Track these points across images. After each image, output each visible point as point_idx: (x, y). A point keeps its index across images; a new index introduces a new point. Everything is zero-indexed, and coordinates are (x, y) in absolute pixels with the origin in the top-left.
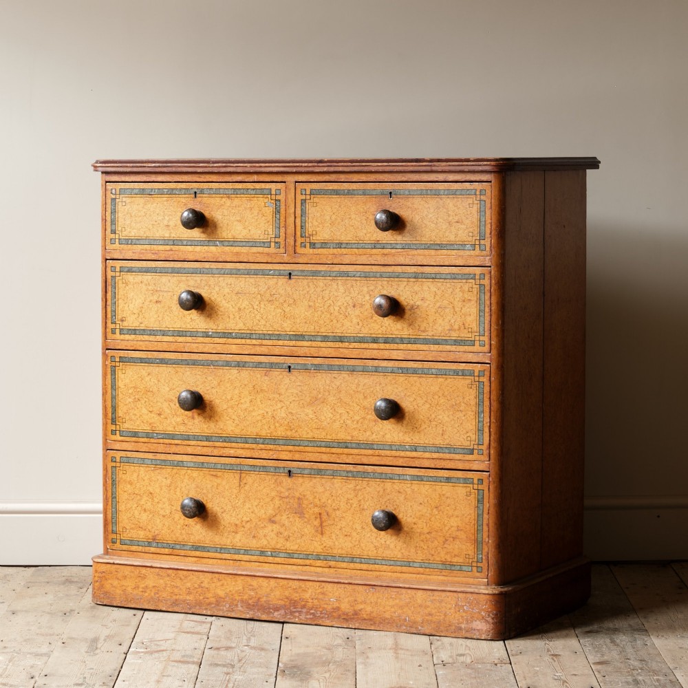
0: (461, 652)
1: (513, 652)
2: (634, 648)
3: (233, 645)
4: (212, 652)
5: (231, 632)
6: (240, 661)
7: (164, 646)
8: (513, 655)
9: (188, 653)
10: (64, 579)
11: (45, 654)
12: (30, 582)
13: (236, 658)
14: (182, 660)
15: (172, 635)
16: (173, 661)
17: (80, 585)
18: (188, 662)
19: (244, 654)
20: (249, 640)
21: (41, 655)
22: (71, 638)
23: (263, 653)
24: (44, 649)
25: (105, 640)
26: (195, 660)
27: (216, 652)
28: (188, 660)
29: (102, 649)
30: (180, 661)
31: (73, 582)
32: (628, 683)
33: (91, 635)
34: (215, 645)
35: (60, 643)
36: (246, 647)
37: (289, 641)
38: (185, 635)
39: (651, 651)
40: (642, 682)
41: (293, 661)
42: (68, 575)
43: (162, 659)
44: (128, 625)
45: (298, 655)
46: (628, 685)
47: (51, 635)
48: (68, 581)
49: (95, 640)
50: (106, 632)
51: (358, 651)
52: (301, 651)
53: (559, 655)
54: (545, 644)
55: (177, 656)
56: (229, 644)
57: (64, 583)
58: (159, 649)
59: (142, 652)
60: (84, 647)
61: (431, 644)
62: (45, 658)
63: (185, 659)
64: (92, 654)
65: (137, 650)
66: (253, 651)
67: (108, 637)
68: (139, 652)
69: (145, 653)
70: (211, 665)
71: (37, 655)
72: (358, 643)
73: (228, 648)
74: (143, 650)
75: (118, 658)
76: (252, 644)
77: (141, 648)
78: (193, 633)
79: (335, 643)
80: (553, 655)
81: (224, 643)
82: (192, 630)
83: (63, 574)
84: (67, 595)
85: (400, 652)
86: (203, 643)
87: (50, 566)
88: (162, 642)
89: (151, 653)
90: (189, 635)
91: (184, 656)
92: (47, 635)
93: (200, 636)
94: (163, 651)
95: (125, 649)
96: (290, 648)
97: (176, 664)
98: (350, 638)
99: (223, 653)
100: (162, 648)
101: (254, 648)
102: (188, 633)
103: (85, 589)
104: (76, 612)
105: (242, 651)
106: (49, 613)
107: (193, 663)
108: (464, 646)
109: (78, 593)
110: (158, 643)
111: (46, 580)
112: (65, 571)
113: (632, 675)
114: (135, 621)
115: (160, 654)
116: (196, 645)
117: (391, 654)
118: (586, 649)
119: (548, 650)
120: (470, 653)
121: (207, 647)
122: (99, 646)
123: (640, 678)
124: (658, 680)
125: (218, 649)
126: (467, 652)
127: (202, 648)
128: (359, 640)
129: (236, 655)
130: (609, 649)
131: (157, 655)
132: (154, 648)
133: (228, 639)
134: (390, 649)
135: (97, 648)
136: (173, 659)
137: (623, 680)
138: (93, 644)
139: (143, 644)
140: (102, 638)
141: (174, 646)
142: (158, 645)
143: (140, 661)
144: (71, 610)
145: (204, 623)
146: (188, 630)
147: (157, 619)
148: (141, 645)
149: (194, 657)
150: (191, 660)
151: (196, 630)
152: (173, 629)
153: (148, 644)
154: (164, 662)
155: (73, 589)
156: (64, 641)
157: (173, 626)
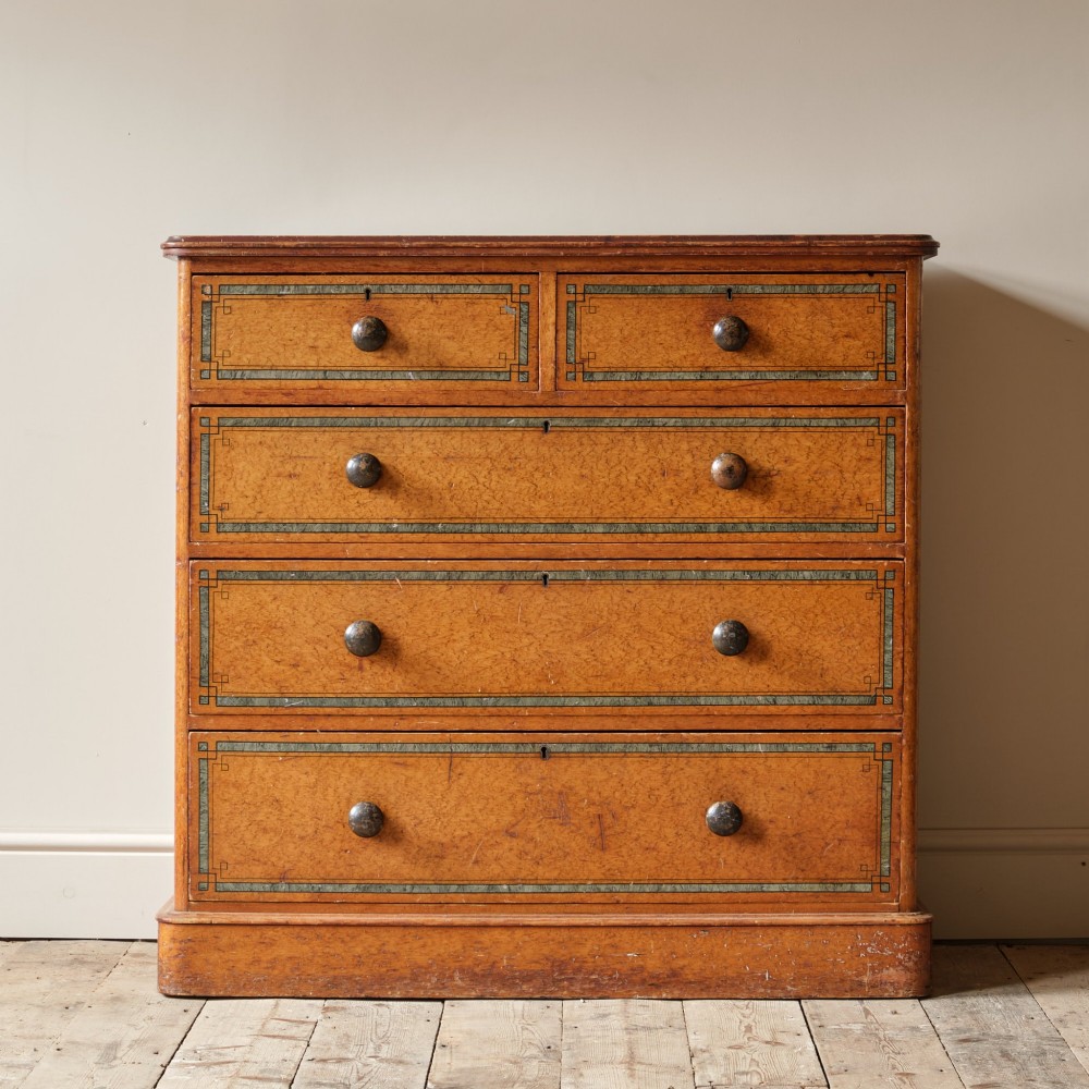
0: (742, 1069)
1: (833, 1070)
2: (1041, 1065)
3: (351, 1056)
4: (312, 1065)
5: (349, 1037)
6: (360, 1079)
7: (230, 1055)
8: (832, 1074)
9: (271, 1066)
10: (70, 958)
11: (25, 1066)
12: (13, 962)
13: (355, 1074)
14: (260, 1076)
15: (247, 1041)
16: (244, 1078)
17: (97, 967)
18: (270, 1080)
19: (368, 1069)
20: (378, 1048)
21: (19, 1067)
22: (73, 1043)
23: (401, 1068)
24: (25, 1058)
25: (131, 1046)
26: (283, 1076)
27: (320, 1065)
28: (271, 1076)
29: (125, 1059)
30: (256, 1078)
31: (85, 962)
33: (107, 1039)
34: (319, 1055)
35: (52, 1050)
36: (373, 1060)
37: (447, 1051)
38: (269, 1040)
39: (1072, 1069)
41: (451, 1080)
42: (79, 953)
43: (226, 1074)
44: (172, 1026)
45: (461, 1070)
47: (38, 1038)
48: (78, 961)
49: (113, 1047)
50: (135, 1035)
51: (565, 1066)
52: (468, 1064)
53: (913, 1074)
54: (889, 1058)
55: (253, 1070)
56: (344, 1054)
57: (71, 964)
58: (222, 1060)
59: (193, 1065)
60: (93, 1056)
61: (692, 1057)
62: (24, 1072)
63: (266, 1075)
64: (106, 1065)
65: (186, 1061)
66: (384, 1065)
67: (137, 1042)
68: (187, 1065)
69: (197, 1065)
70: (310, 1084)
71: (10, 1066)
72: (565, 1054)
73: (340, 1060)
74: (194, 1062)
75: (151, 1072)
76: (383, 1054)
77: (192, 1058)
78: (283, 1037)
79: (527, 1054)
80: (901, 1074)
81: (335, 1052)
82: (282, 1033)
83: (71, 952)
84: (73, 981)
85: (637, 1067)
86: (299, 1052)
88: (227, 1050)
89: (208, 1066)
90: (276, 1040)
91: (263, 1071)
92: (31, 1038)
93: (294, 1042)
94: (229, 1062)
95: (163, 1058)
96: (448, 1060)
97: (249, 1082)
98: (553, 1048)
99: (331, 1066)
100: (228, 1059)
101: (382, 1060)
102: (274, 1037)
103: (106, 973)
104: (85, 1006)
105: (365, 1065)
106: (38, 1006)
107: (280, 1080)
108: (748, 1061)
109: (91, 979)
110: (220, 1051)
112: (75, 947)
114: (186, 1020)
115: (224, 1068)
116: (287, 1055)
117: (622, 1070)
118: (960, 1066)
119: (894, 1068)
120: (759, 1070)
121: (305, 1058)
122: (119, 1055)
125: (324, 1061)
126: (754, 1068)
127: (297, 1060)
128: (568, 1049)
129: (355, 1071)
130: (999, 1065)
131: (217, 1068)
132: (214, 1058)
133: (343, 1046)
134: (621, 1063)
135: (115, 1058)
136: (244, 1074)
138: (110, 1052)
139: (195, 1052)
140: (126, 1043)
141: (247, 1057)
142: (221, 1055)
143: (188, 1078)
144: (78, 1003)
145: (303, 1022)
146: (276, 1033)
147: (223, 1018)
148: (192, 1054)
149: (281, 1072)
150: (276, 1076)
151: (288, 1033)
152: (249, 1032)
153: (205, 1052)
154: (229, 1080)
155: (85, 973)
156: (60, 1046)
157: (250, 1028)
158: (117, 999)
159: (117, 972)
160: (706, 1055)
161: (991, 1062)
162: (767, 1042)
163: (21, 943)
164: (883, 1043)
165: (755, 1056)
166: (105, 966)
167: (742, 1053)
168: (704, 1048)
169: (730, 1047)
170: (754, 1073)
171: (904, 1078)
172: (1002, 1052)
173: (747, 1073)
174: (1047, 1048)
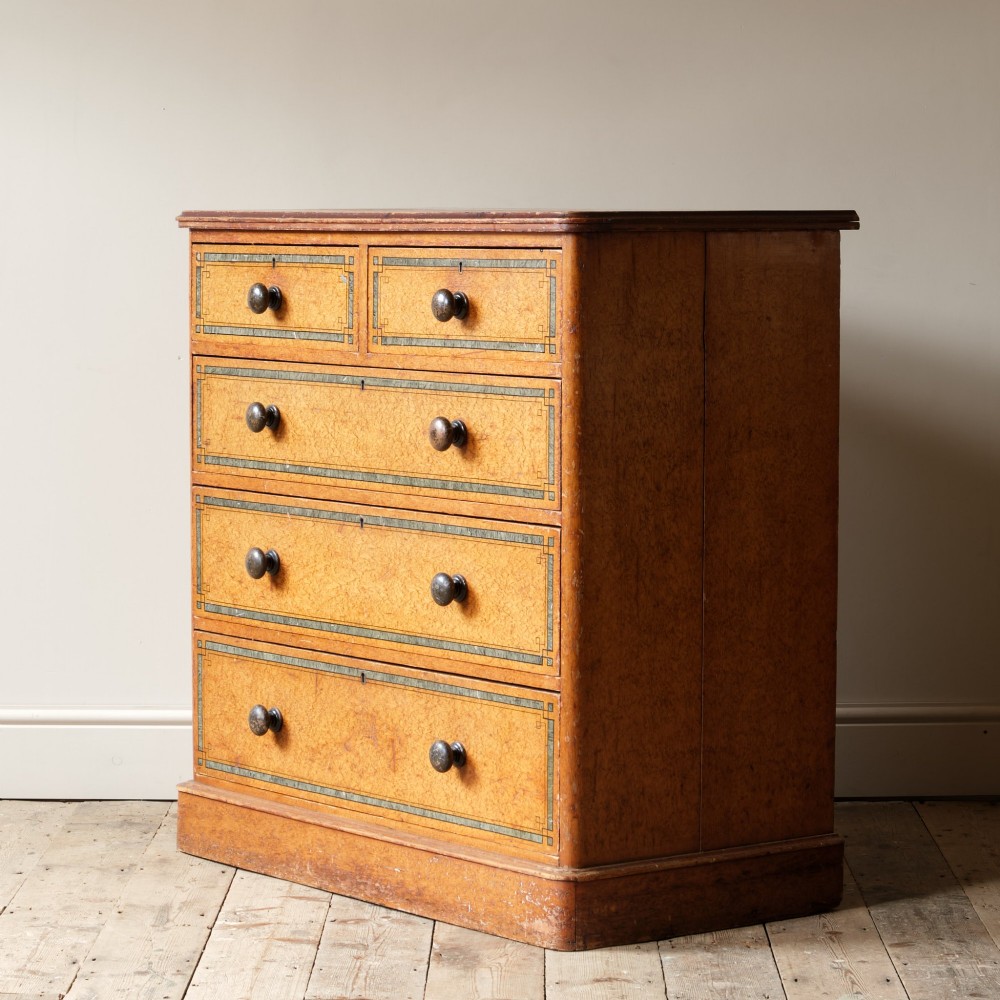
2: (948, 923)
3: (367, 917)
4: (335, 926)
6: (376, 939)
7: (266, 917)
9: (300, 927)
10: (120, 819)
11: (93, 929)
12: (71, 824)
13: (371, 934)
14: (292, 937)
15: (277, 902)
16: (278, 940)
17: (144, 828)
18: (300, 941)
19: (382, 929)
21: (87, 930)
22: (131, 905)
23: (410, 929)
24: (92, 922)
25: (180, 909)
26: (311, 938)
27: (341, 926)
28: (301, 937)
29: (176, 921)
30: (289, 940)
31: (134, 824)
32: (939, 974)
33: (159, 901)
34: (341, 917)
35: (114, 913)
36: (386, 920)
38: (296, 901)
39: (974, 927)
40: (961, 973)
41: (453, 940)
42: (128, 813)
43: (263, 936)
44: (213, 887)
46: (941, 976)
47: (101, 901)
48: (127, 823)
49: (166, 909)
50: (182, 897)
53: (841, 933)
55: (285, 932)
56: (361, 915)
57: (121, 825)
58: (258, 922)
59: (234, 926)
60: (149, 919)
62: (93, 935)
63: (297, 937)
64: (161, 928)
65: (228, 923)
66: (395, 926)
67: (185, 904)
68: (229, 926)
69: (239, 927)
70: (334, 945)
71: (81, 930)
73: (358, 921)
74: (235, 923)
75: (199, 934)
77: (232, 920)
78: (309, 899)
80: (830, 933)
81: (354, 914)
82: (307, 895)
83: (119, 813)
84: (125, 843)
86: (323, 913)
87: (100, 800)
88: (262, 912)
89: (247, 927)
90: (302, 902)
91: (294, 933)
92: (95, 901)
93: (317, 903)
94: (264, 924)
95: (208, 921)
97: (283, 944)
99: (351, 927)
100: (263, 921)
102: (300, 898)
103: (152, 834)
104: (138, 868)
105: (380, 926)
106: (98, 869)
107: (309, 942)
109: (141, 840)
110: (257, 913)
111: (96, 821)
112: (123, 808)
113: (947, 962)
114: (224, 881)
115: (260, 930)
116: (313, 916)
118: (880, 925)
121: (329, 919)
122: (171, 917)
123: (958, 967)
124: (984, 970)
125: (344, 922)
127: (321, 921)
129: (371, 931)
130: (913, 924)
131: (255, 930)
132: (252, 920)
133: (360, 908)
135: (168, 921)
136: (278, 936)
137: (933, 970)
138: (163, 914)
139: (235, 913)
140: (176, 906)
141: (280, 918)
142: (257, 916)
143: (231, 939)
144: (132, 865)
146: (302, 895)
148: (232, 915)
149: (309, 933)
150: (305, 938)
152: (279, 893)
153: (244, 914)
154: (265, 942)
155: (134, 835)
156: (120, 910)
157: (279, 889)
158: (163, 861)
159: (161, 833)
161: (906, 921)
163: (77, 804)
166: (151, 828)
171: (833, 936)
172: (915, 910)
174: (953, 906)
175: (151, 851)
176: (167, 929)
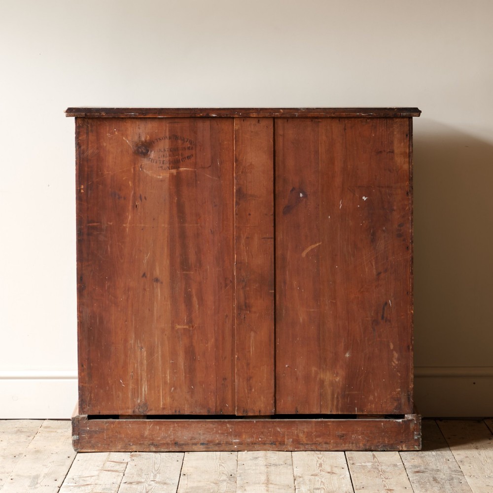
0: (317, 486)
1: (357, 487)
2: (451, 485)
3: (143, 480)
4: (126, 485)
5: (142, 470)
7: (89, 481)
8: (357, 490)
9: (107, 486)
10: (16, 429)
13: (145, 490)
14: (102, 492)
15: (96, 473)
17: (28, 434)
19: (151, 487)
20: (155, 476)
22: (18, 475)
23: (165, 487)
25: (44, 477)
26: (113, 492)
27: (129, 485)
28: (107, 492)
29: (41, 484)
31: (23, 432)
33: (33, 473)
34: (129, 480)
35: (9, 479)
36: (153, 482)
37: (186, 477)
38: (106, 472)
39: (464, 487)
42: (20, 426)
43: (87, 491)
44: (63, 465)
45: (192, 488)
47: (2, 473)
48: (19, 431)
49: (36, 477)
50: (46, 470)
51: (238, 485)
52: (195, 484)
53: (393, 490)
54: (383, 481)
55: (99, 489)
56: (140, 479)
57: (16, 433)
58: (86, 484)
59: (72, 486)
60: (27, 482)
61: (295, 480)
63: (105, 491)
64: (33, 487)
65: (69, 484)
66: (158, 485)
67: (47, 475)
68: (70, 486)
69: (75, 486)
72: (238, 479)
73: (138, 483)
75: (53, 491)
76: (157, 479)
77: (71, 483)
78: (113, 471)
79: (221, 479)
80: (387, 490)
81: (136, 479)
82: (112, 469)
83: (16, 426)
84: (18, 442)
85: (270, 486)
86: (120, 479)
87: (6, 419)
88: (87, 478)
89: (79, 486)
90: (109, 473)
91: (104, 489)
93: (118, 473)
94: (88, 485)
95: (59, 483)
96: (186, 483)
98: (233, 475)
99: (134, 486)
100: (88, 483)
101: (157, 482)
102: (109, 471)
103: (32, 437)
104: (24, 455)
105: (149, 485)
106: (2, 456)
108: (320, 482)
109: (26, 441)
110: (84, 479)
111: (3, 431)
112: (18, 423)
114: (68, 462)
115: (86, 488)
116: (115, 480)
117: (263, 487)
118: (414, 486)
119: (385, 486)
120: (324, 487)
121: (123, 482)
122: (39, 481)
125: (131, 483)
126: (322, 486)
127: (119, 483)
128: (240, 476)
129: (145, 488)
130: (432, 485)
131: (83, 488)
132: (82, 483)
133: (140, 475)
134: (263, 484)
135: (37, 483)
136: (95, 491)
138: (35, 480)
139: (73, 479)
140: (42, 475)
141: (97, 481)
144: (20, 454)
145: (122, 463)
146: (109, 469)
147: (86, 460)
148: (72, 480)
149: (111, 490)
150: (110, 492)
151: (115, 469)
152: (98, 468)
153: (78, 479)
155: (23, 438)
156: (12, 477)
157: (97, 466)
158: (37, 452)
159: (37, 437)
160: (301, 479)
161: (428, 483)
162: (329, 473)
164: (381, 473)
165: (323, 480)
166: (32, 434)
167: (317, 478)
168: (300, 475)
169: (312, 475)
170: (322, 489)
171: (389, 492)
172: (433, 478)
173: (319, 489)
174: (454, 476)
175: (31, 446)
176: (36, 488)
